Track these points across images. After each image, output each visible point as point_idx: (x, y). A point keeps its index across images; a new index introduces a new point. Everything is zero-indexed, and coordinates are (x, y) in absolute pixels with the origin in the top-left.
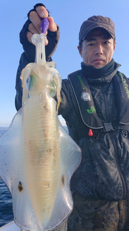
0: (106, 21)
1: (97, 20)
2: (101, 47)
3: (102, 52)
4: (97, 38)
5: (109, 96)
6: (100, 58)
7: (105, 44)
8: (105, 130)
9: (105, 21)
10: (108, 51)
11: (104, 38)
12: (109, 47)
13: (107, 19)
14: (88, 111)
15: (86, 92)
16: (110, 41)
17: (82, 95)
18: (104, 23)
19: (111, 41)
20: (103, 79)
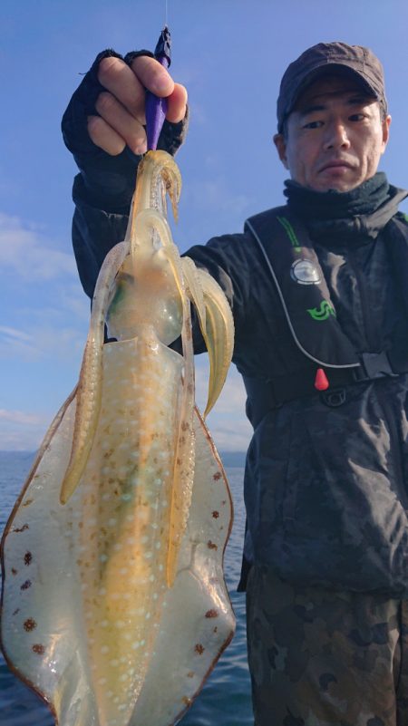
0: (354, 54)
1: (328, 54)
2: (342, 128)
3: (348, 142)
4: (331, 103)
5: (372, 276)
6: (342, 159)
7: (355, 120)
8: (366, 375)
9: (352, 55)
10: (365, 141)
11: (352, 102)
12: (367, 128)
13: (356, 49)
14: (313, 313)
15: (303, 260)
16: (367, 110)
17: (293, 269)
18: (349, 59)
19: (372, 110)
20: (358, 223)
